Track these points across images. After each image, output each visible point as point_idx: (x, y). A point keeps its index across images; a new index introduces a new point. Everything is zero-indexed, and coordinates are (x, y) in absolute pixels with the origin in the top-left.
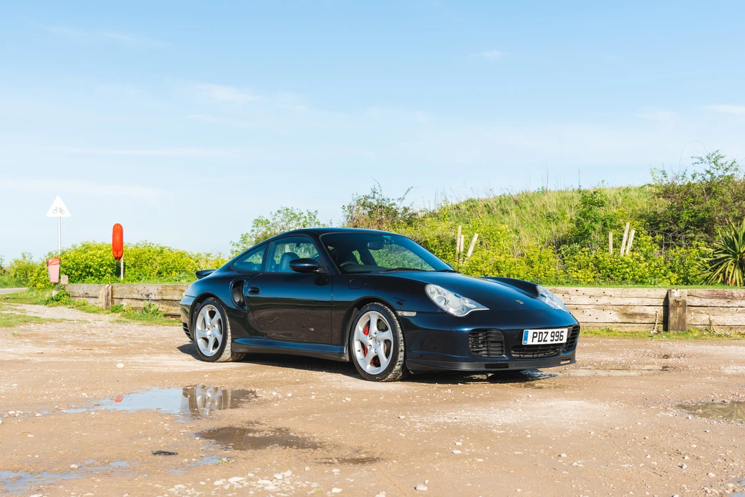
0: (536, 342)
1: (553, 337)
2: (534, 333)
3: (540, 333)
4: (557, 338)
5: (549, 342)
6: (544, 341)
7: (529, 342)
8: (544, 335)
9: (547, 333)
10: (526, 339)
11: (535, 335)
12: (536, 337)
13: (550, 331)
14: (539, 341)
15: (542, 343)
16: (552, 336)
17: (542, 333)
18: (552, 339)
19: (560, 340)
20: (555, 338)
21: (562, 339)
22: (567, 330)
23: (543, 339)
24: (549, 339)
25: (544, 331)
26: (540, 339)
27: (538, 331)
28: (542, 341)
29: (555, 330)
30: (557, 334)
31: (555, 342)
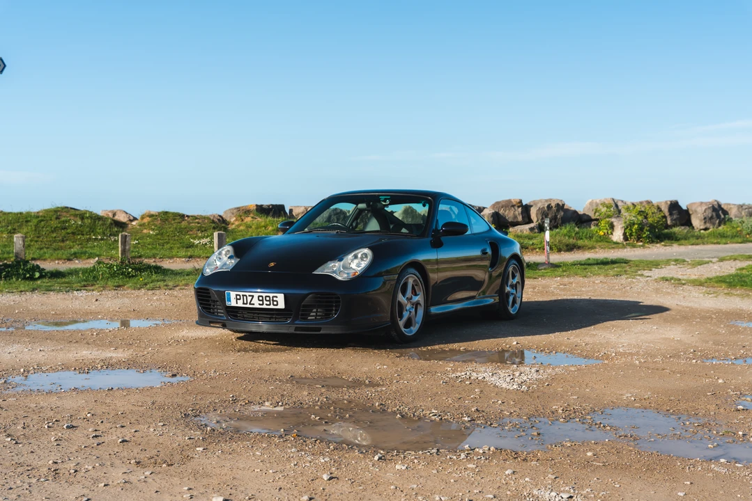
0: (240, 304)
1: (262, 300)
2: (237, 295)
3: (243, 296)
4: (268, 303)
5: (257, 306)
6: (250, 304)
7: (233, 303)
8: (249, 299)
9: (253, 296)
10: (230, 300)
11: (238, 297)
12: (240, 299)
13: (256, 295)
14: (244, 303)
15: (248, 306)
16: (259, 300)
17: (246, 296)
18: (261, 302)
19: (274, 305)
20: (265, 302)
21: (277, 305)
22: (283, 295)
23: (249, 302)
24: (256, 304)
25: (247, 294)
26: (245, 302)
27: (241, 294)
28: (247, 304)
29: (264, 295)
30: (268, 299)
31: (264, 306)
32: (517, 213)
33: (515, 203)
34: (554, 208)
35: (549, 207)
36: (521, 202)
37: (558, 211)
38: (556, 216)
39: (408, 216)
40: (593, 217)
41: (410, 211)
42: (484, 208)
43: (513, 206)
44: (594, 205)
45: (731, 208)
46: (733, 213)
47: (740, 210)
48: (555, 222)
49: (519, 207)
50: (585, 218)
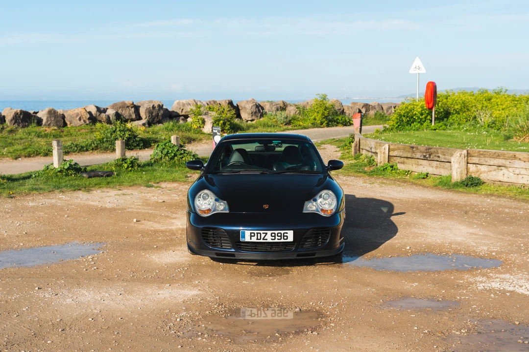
0: (254, 239)
1: (275, 236)
2: (251, 233)
3: (257, 233)
4: (280, 238)
5: (270, 241)
6: (263, 239)
7: (247, 239)
8: (263, 236)
10: (244, 237)
11: (253, 235)
12: (254, 236)
13: (269, 233)
14: (257, 239)
15: (262, 241)
16: (272, 236)
17: (260, 234)
18: (273, 238)
19: (284, 239)
20: (277, 237)
21: (287, 239)
22: (292, 232)
23: (262, 238)
24: (269, 239)
25: (261, 232)
26: (259, 238)
27: (255, 232)
28: (260, 239)
29: (276, 232)
30: (279, 235)
31: (276, 240)
32: (131, 112)
33: (129, 105)
34: (157, 108)
35: (154, 107)
36: (133, 104)
37: (159, 110)
38: (158, 114)
39: (52, 116)
40: (181, 114)
41: (53, 112)
42: (107, 109)
43: (128, 107)
44: (181, 104)
45: (265, 105)
46: (267, 108)
47: (271, 106)
48: (158, 118)
49: (132, 107)
50: (175, 114)
